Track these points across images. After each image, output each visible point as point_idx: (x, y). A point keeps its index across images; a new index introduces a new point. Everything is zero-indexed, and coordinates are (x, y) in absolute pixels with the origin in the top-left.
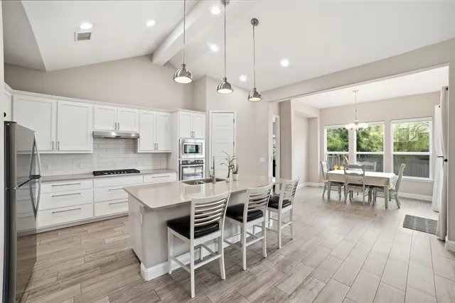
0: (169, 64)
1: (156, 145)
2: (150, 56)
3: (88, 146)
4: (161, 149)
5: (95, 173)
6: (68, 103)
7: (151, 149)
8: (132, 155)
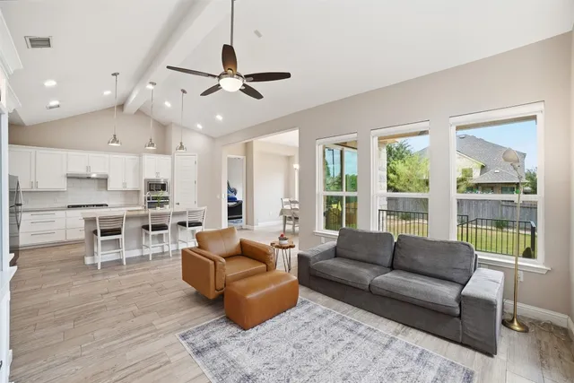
0: (139, 112)
1: (125, 184)
2: (121, 107)
3: (62, 184)
4: (130, 187)
5: (69, 207)
6: (46, 151)
7: (120, 188)
8: (104, 192)
